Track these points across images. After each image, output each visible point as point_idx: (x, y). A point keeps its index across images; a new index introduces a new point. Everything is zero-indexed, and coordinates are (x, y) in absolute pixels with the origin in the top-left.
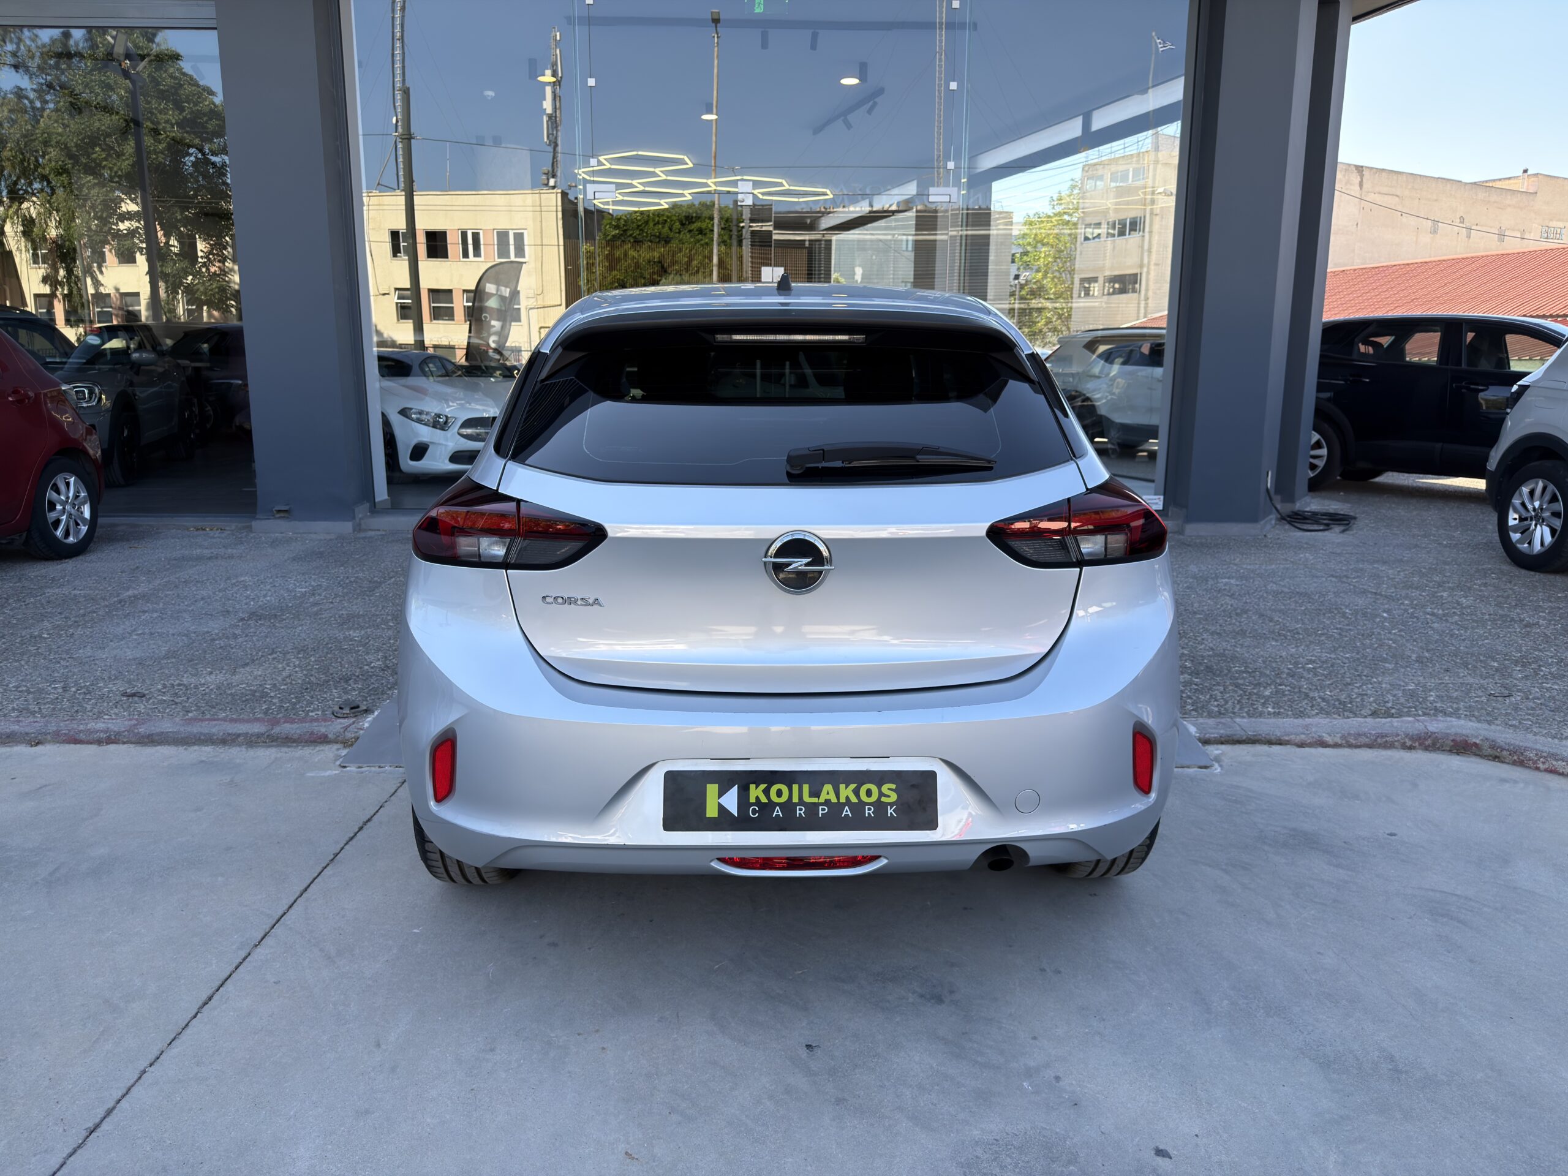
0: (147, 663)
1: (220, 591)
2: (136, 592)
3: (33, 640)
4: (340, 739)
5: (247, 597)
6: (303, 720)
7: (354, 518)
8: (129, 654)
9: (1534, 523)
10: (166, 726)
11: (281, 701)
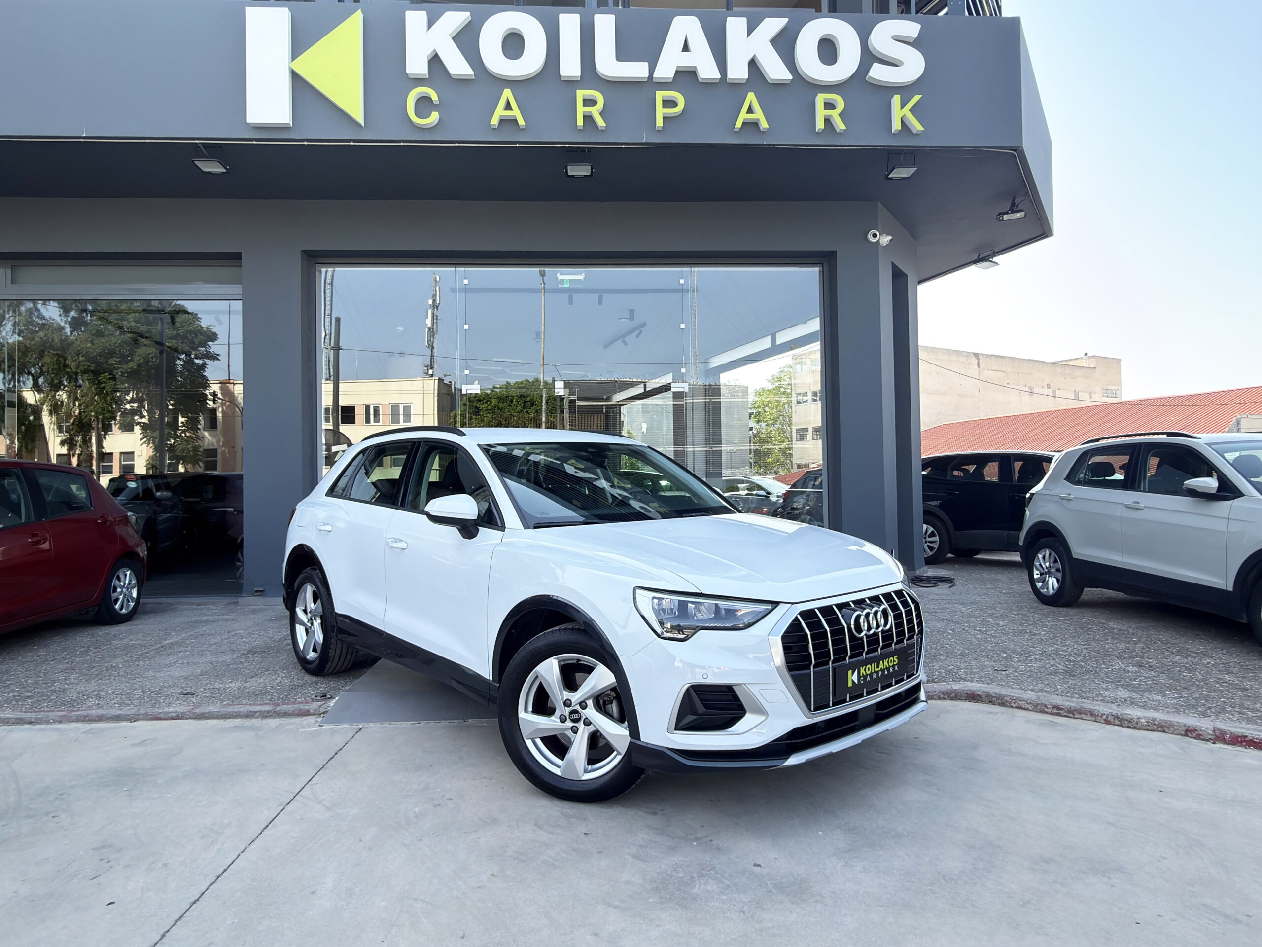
0: (191, 678)
1: (226, 639)
2: (171, 641)
3: (114, 669)
4: (317, 712)
5: (244, 642)
6: (294, 703)
8: (177, 674)
9: (1047, 576)
10: (212, 708)
11: (278, 695)
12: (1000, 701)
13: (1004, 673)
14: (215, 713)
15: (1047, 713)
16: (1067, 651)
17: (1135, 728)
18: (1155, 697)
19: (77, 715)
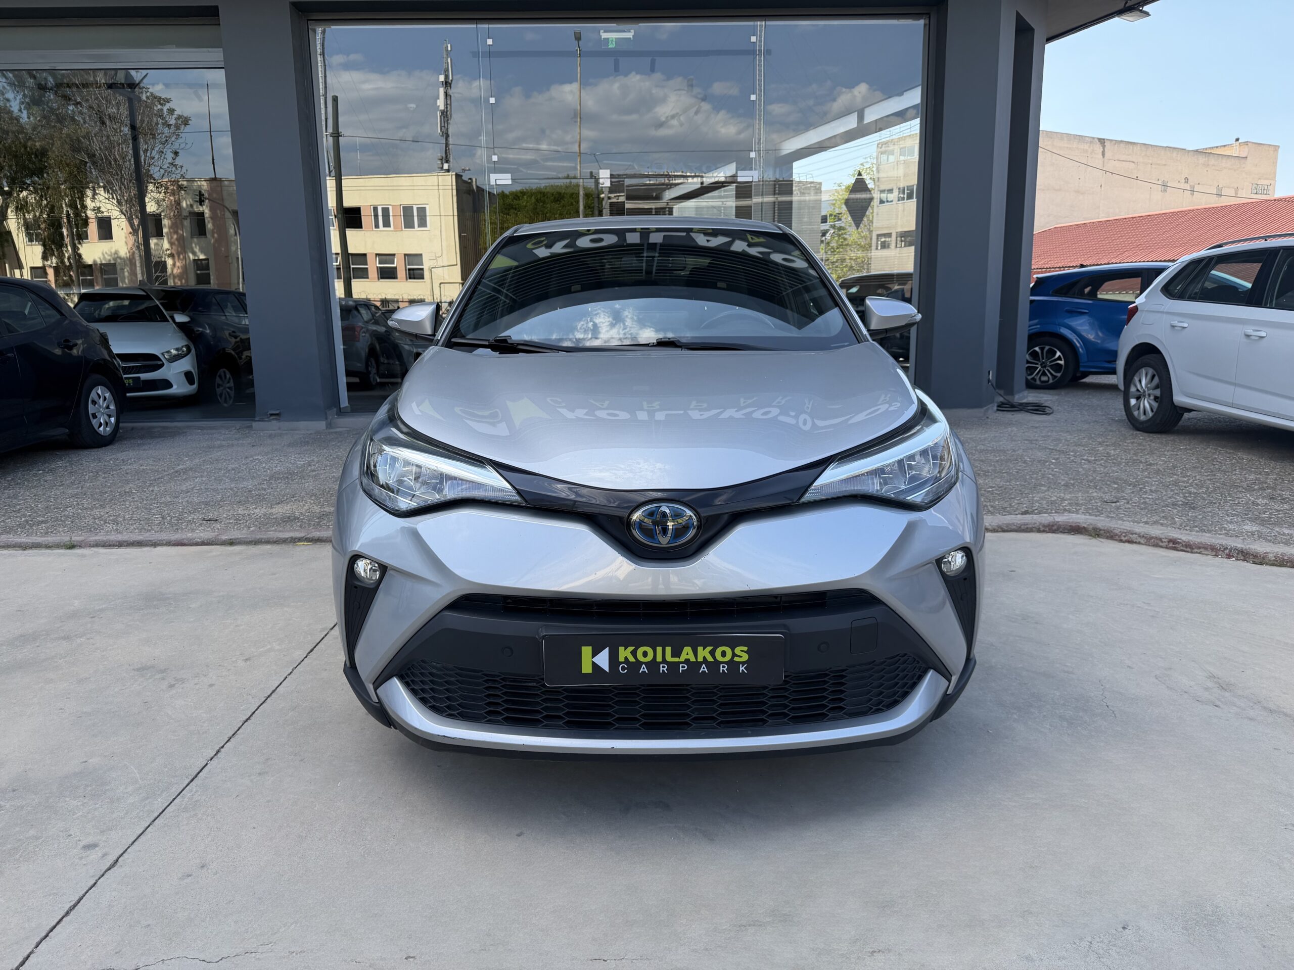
0: (211, 503)
1: (244, 464)
2: (185, 466)
3: (127, 494)
5: (264, 468)
7: (326, 419)
10: (238, 535)
12: (1108, 534)
13: (1114, 505)
14: (243, 540)
15: (1161, 547)
16: (1187, 483)
17: (1261, 564)
18: (1286, 531)
19: (96, 541)
